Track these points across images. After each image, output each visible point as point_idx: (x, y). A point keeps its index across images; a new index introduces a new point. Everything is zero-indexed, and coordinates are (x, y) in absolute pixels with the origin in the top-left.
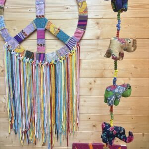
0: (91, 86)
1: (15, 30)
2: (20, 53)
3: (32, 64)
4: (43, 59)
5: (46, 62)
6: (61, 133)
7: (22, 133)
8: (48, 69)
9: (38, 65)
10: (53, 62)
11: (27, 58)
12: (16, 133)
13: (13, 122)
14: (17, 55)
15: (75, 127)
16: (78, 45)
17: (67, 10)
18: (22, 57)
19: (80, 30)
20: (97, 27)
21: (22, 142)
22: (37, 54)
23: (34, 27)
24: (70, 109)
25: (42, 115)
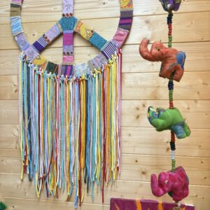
0: (138, 112)
1: (34, 35)
2: (39, 66)
3: (55, 81)
4: (70, 74)
5: (74, 78)
6: (94, 182)
7: (39, 179)
8: (77, 87)
9: (63, 82)
10: (84, 77)
11: (48, 73)
12: (30, 180)
13: (27, 164)
14: (36, 68)
15: (114, 174)
16: (119, 52)
17: (104, 6)
18: (43, 71)
19: (122, 31)
20: (146, 27)
21: (38, 193)
22: (63, 66)
23: (59, 30)
24: (107, 146)
25: (68, 153)
